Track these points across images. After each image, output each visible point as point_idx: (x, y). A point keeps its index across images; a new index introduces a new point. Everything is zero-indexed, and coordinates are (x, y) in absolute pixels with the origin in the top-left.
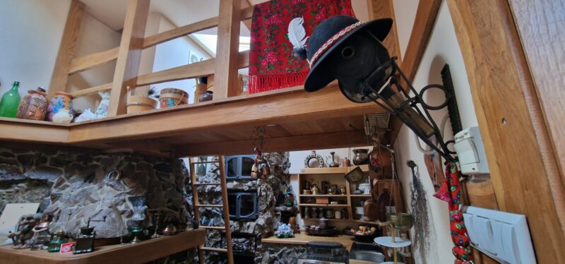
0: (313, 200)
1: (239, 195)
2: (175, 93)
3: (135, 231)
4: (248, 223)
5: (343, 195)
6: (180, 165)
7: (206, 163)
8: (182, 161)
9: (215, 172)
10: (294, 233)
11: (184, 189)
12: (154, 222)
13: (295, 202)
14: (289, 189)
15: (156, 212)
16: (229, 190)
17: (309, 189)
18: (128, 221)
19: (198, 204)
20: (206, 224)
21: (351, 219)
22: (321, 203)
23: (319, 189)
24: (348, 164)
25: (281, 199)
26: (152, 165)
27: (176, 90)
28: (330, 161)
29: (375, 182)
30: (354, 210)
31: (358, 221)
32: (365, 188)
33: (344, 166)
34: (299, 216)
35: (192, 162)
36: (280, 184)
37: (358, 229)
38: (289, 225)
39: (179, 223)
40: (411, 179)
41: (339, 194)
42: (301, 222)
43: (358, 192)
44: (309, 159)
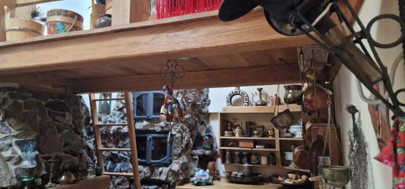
0: (236, 143)
1: (150, 136)
2: (66, 15)
3: (25, 180)
4: (160, 169)
5: (270, 138)
6: (79, 103)
7: (111, 100)
8: (81, 97)
9: (121, 110)
10: (213, 180)
11: (84, 131)
12: (47, 169)
13: (214, 145)
14: (208, 130)
15: (49, 158)
16: (138, 132)
17: (232, 130)
18: (17, 169)
19: (101, 147)
20: (111, 170)
21: (279, 164)
22: (244, 147)
23: (242, 130)
24: (278, 102)
25: (198, 141)
26: (44, 103)
27: (66, 11)
28: (257, 99)
29: (308, 126)
30: (283, 155)
31: (287, 168)
32: (297, 131)
33: (272, 105)
34: (219, 160)
35: (92, 99)
36: (198, 124)
37: (287, 177)
38: (208, 170)
39: (78, 170)
40: (350, 127)
41: (266, 136)
42: (221, 168)
43: (289, 135)
44: (232, 96)
